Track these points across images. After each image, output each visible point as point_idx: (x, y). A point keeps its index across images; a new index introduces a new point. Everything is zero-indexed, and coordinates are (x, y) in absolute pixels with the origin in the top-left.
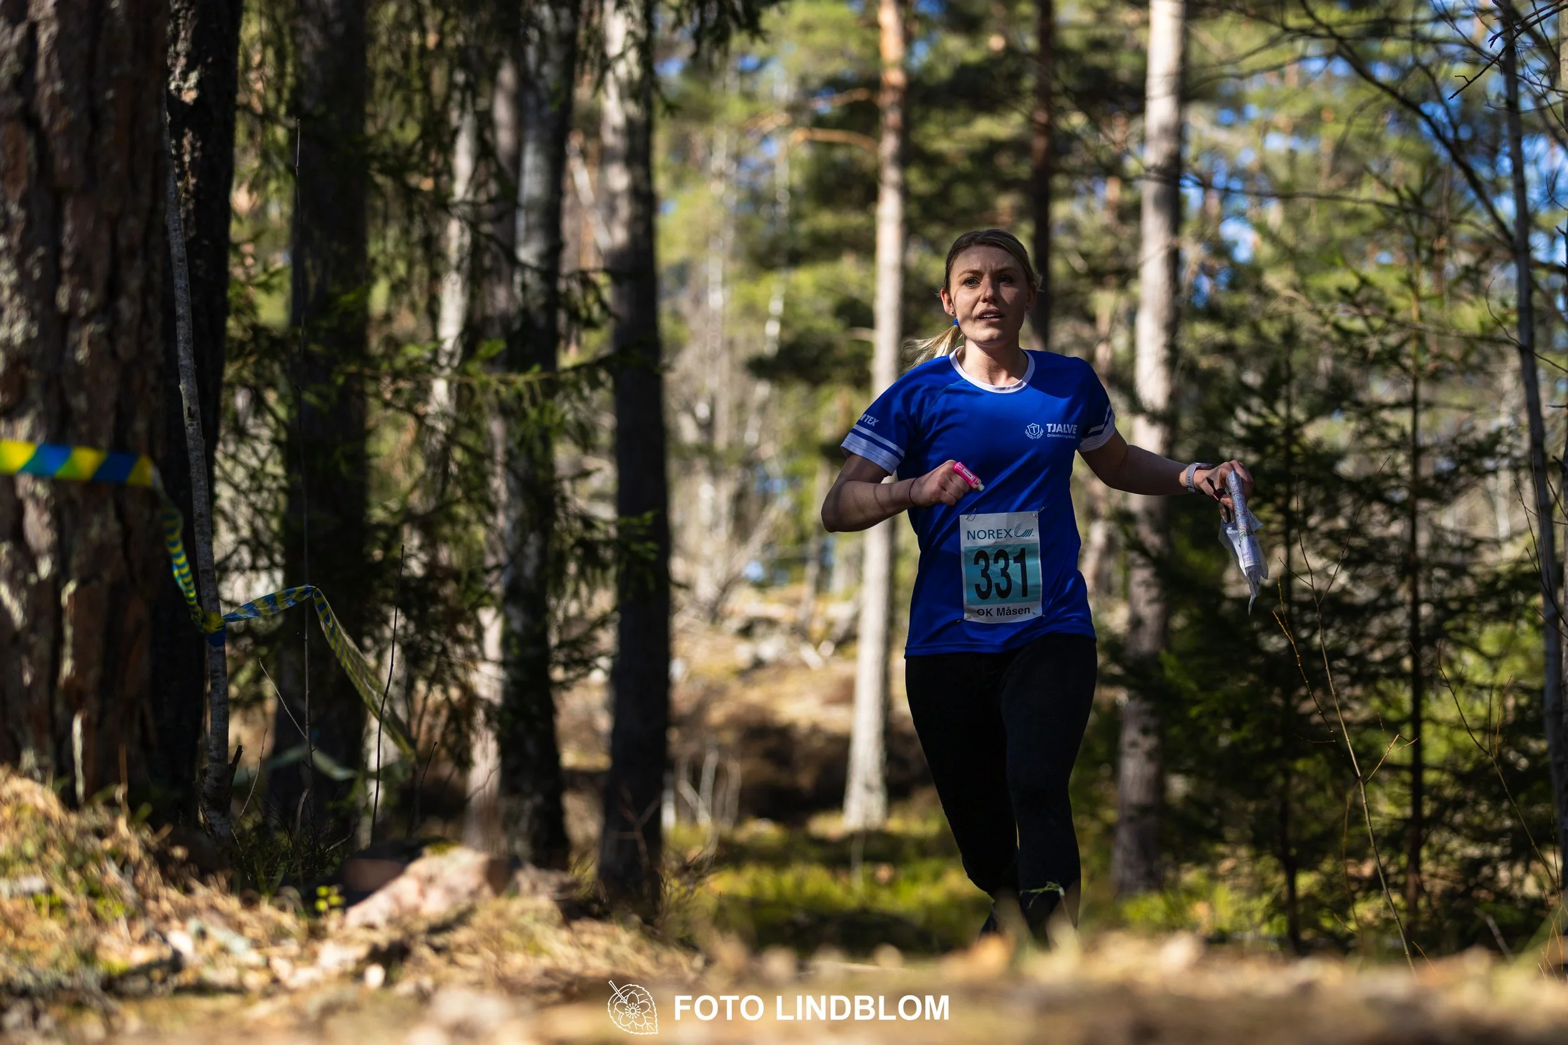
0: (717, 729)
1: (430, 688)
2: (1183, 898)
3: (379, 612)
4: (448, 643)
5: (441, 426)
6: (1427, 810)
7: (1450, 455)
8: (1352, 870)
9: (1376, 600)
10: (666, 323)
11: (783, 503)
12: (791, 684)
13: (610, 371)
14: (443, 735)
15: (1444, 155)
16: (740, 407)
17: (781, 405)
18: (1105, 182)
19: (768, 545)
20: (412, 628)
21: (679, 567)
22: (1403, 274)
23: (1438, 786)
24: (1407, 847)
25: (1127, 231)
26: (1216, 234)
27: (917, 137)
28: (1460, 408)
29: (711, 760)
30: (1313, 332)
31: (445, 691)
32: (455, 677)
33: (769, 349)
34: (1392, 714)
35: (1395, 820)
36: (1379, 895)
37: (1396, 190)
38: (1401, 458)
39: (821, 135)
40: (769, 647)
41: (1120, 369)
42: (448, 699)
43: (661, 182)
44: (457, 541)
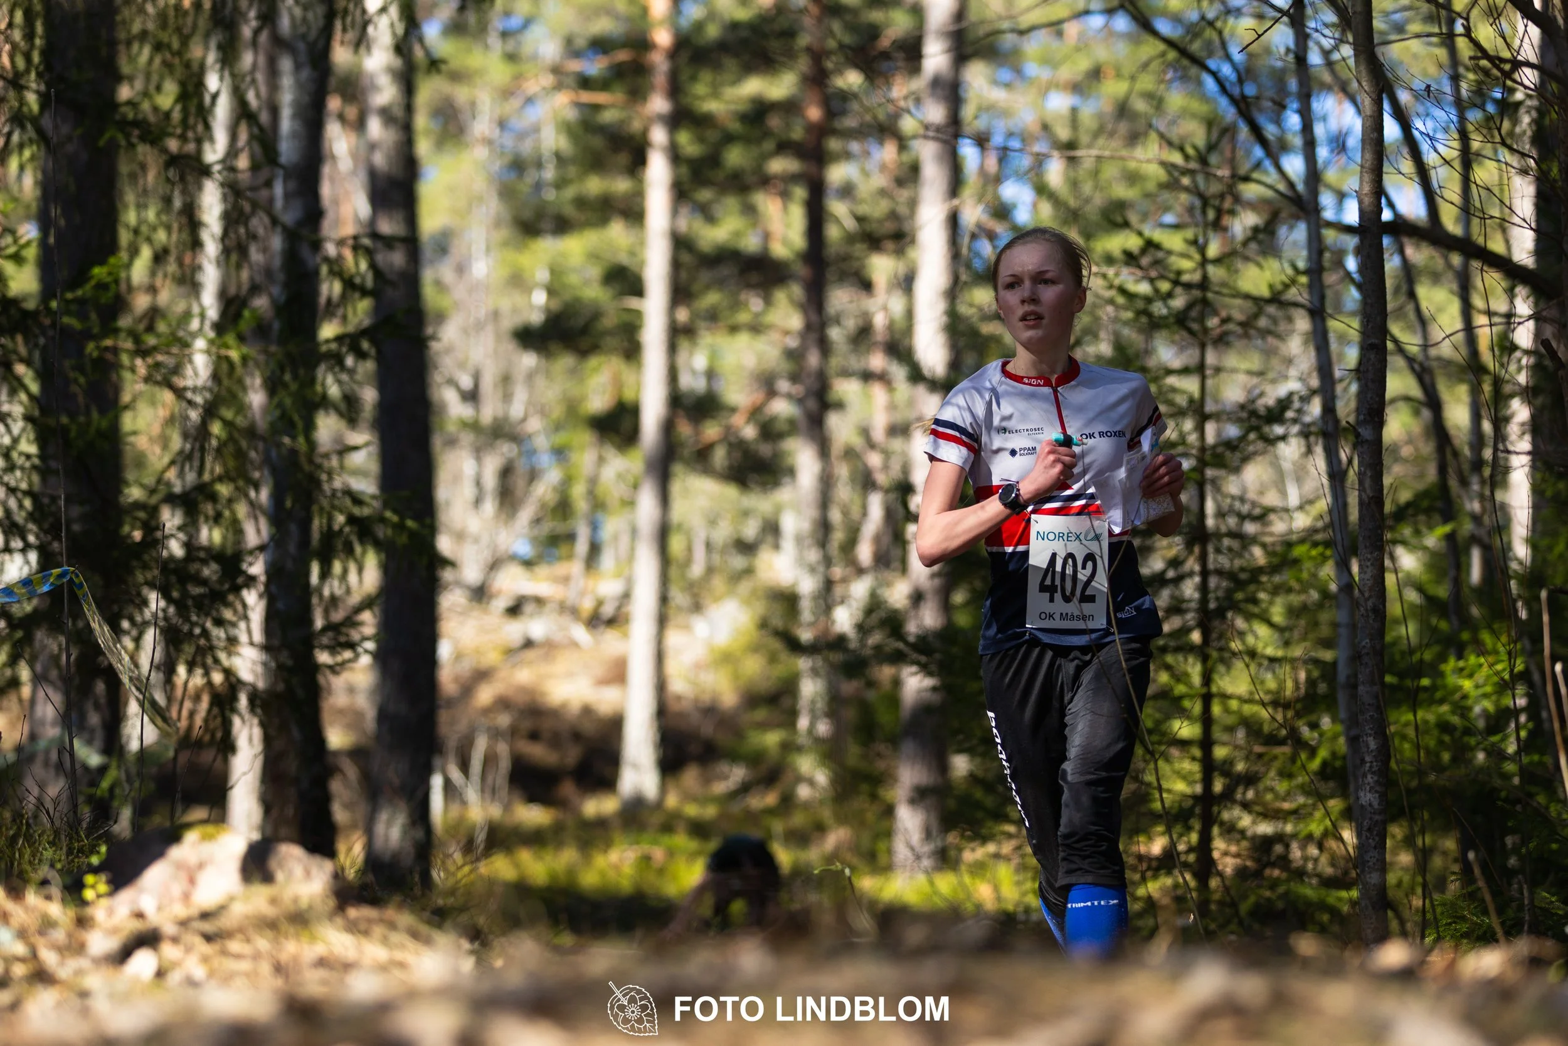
0: (487, 711)
1: (190, 671)
2: (967, 879)
3: (139, 594)
4: (209, 625)
5: (199, 399)
6: (1218, 786)
7: (1239, 421)
8: (1143, 849)
9: (1164, 572)
10: (429, 292)
11: (552, 476)
12: (563, 663)
13: (374, 342)
14: (206, 720)
15: (1229, 113)
16: (506, 380)
17: (548, 375)
18: (881, 143)
19: (537, 521)
20: (172, 610)
21: (444, 544)
22: (1189, 234)
23: (1229, 762)
24: (1197, 825)
25: (904, 194)
26: (997, 197)
27: (686, 100)
28: (1250, 373)
29: (481, 745)
30: (1097, 296)
31: (207, 674)
32: (217, 661)
33: (536, 318)
34: (1180, 689)
35: (1185, 796)
36: (1169, 873)
37: (1182, 149)
38: (1188, 425)
39: (587, 97)
40: (537, 627)
41: (897, 336)
42: (210, 683)
43: (423, 147)
44: (217, 518)
